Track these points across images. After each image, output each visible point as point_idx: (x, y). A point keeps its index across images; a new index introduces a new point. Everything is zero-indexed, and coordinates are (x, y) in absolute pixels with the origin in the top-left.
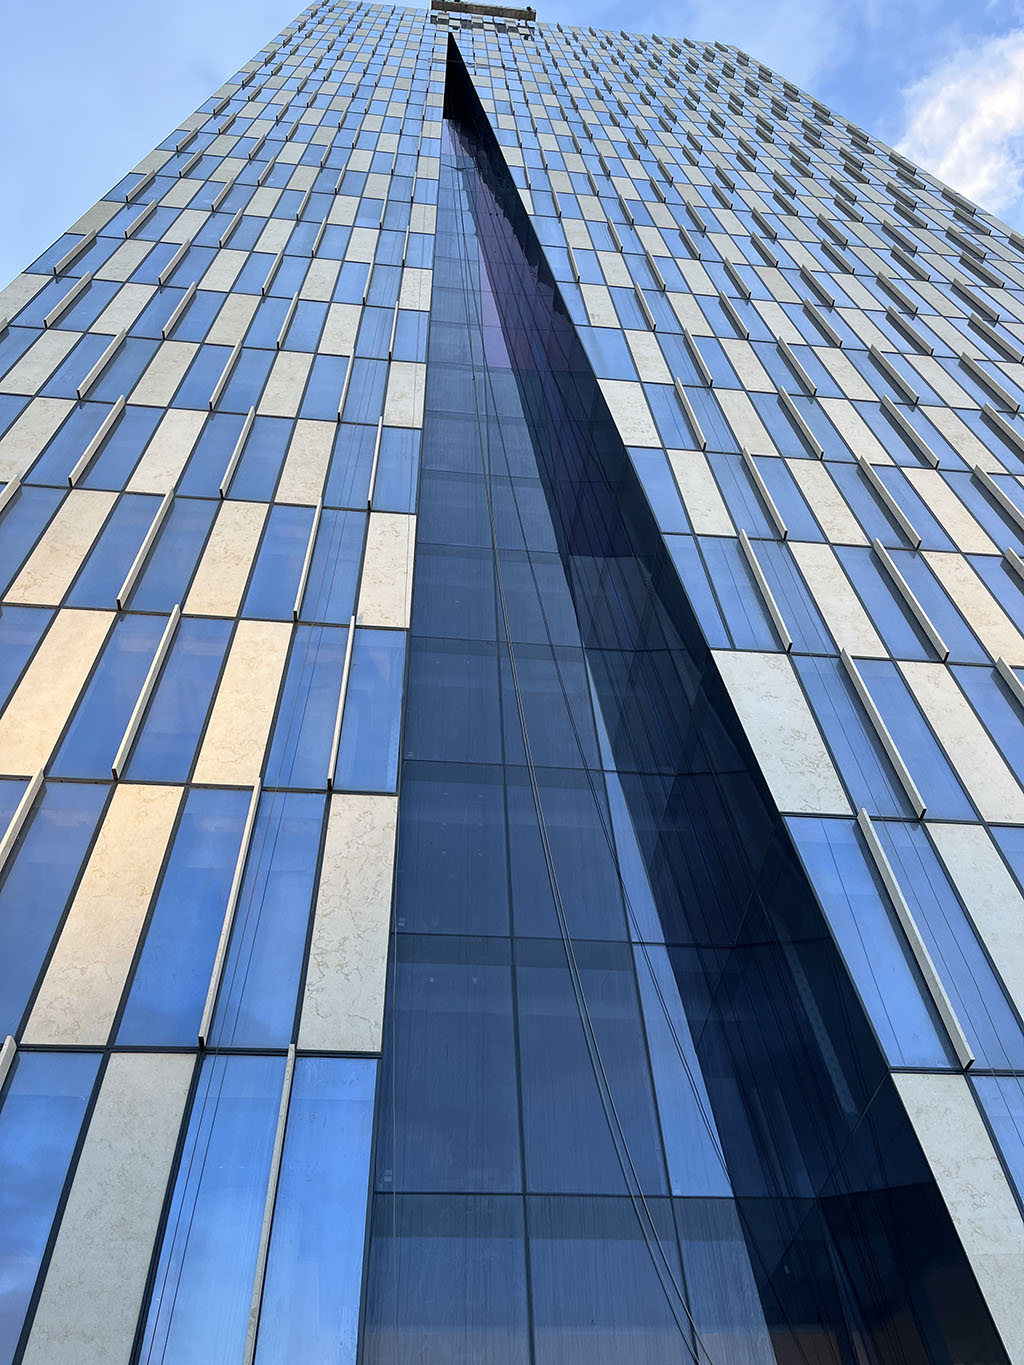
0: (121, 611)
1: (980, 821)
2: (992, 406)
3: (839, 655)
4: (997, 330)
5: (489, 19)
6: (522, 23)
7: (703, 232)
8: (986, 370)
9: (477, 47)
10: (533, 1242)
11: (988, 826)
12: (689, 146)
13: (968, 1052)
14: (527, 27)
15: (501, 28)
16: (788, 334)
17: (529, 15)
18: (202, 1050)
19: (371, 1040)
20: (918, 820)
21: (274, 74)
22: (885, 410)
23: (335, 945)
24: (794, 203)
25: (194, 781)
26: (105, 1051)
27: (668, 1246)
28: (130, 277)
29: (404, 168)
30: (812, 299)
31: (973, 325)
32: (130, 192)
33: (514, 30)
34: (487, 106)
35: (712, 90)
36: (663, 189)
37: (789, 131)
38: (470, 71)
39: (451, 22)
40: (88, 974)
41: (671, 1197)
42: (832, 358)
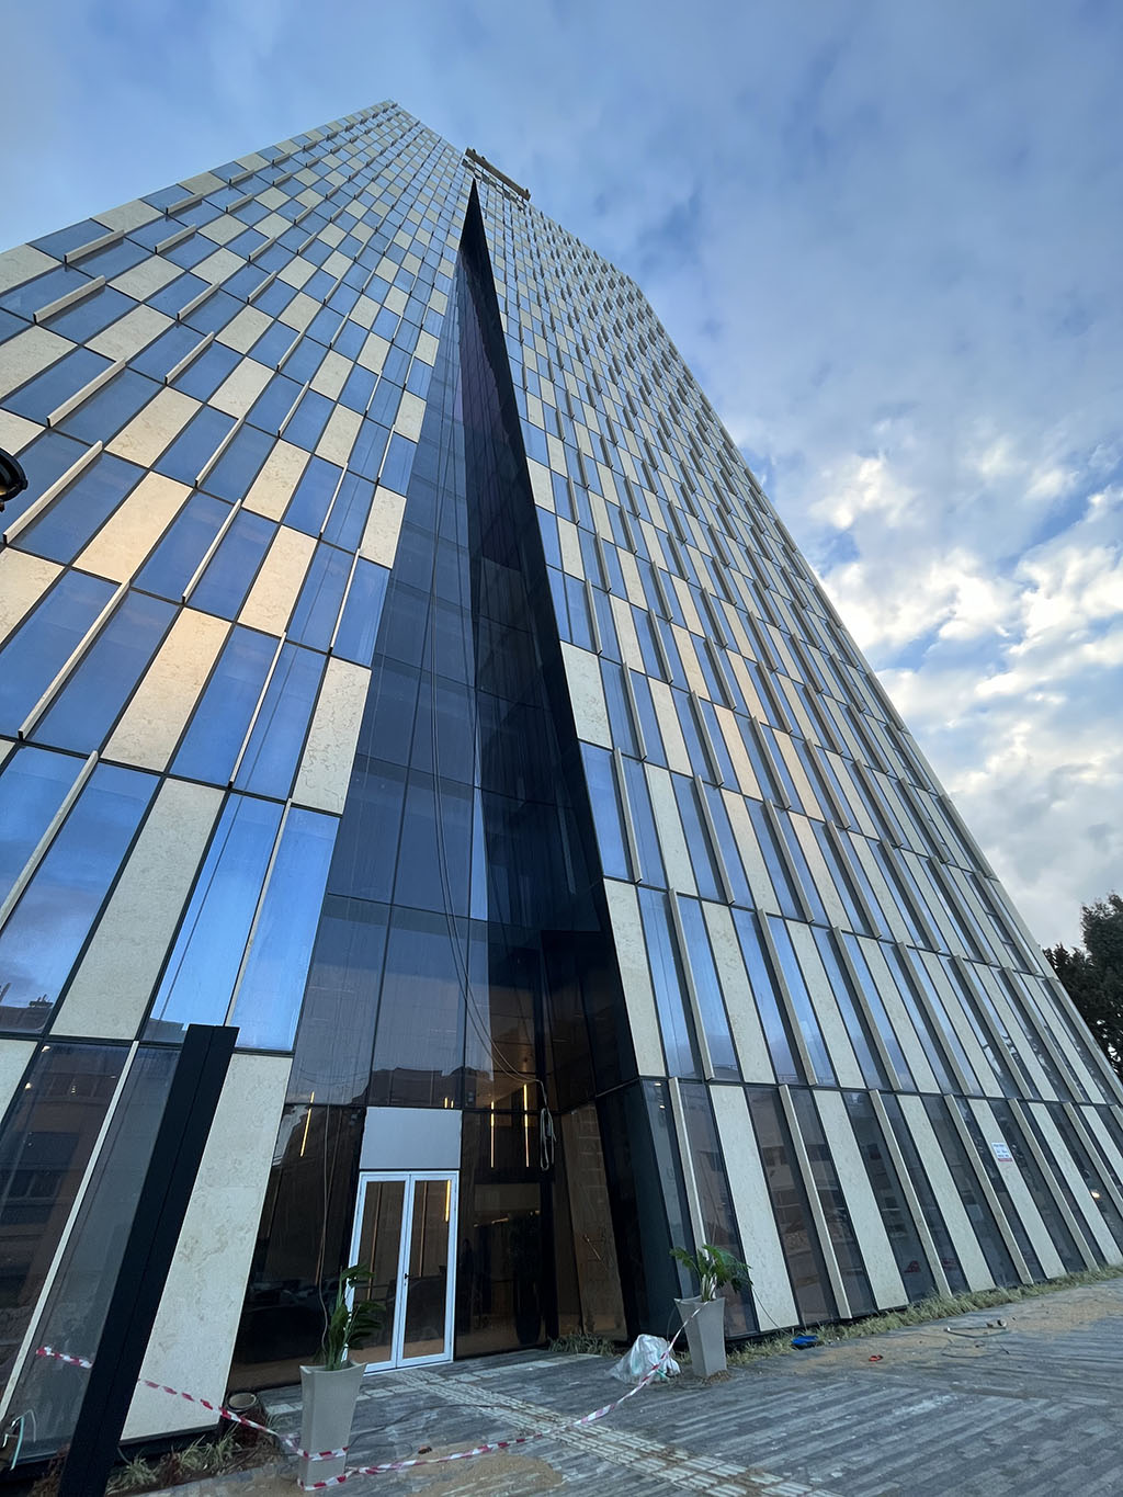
0: (196, 488)
1: (668, 769)
2: (674, 534)
3: (622, 665)
4: (692, 497)
5: (500, 183)
6: (520, 198)
7: (562, 368)
8: (679, 514)
9: (489, 199)
10: (392, 930)
11: (671, 771)
12: (573, 315)
13: (640, 875)
14: (522, 202)
15: (506, 194)
16: (586, 449)
17: (526, 195)
18: (230, 789)
19: (339, 807)
20: (641, 760)
21: (352, 142)
22: (621, 513)
23: (322, 747)
24: (618, 378)
25: (239, 621)
26: (164, 775)
27: (463, 942)
28: (228, 243)
29: (432, 260)
30: (607, 436)
31: (682, 488)
32: (234, 177)
33: (515, 200)
34: (490, 245)
35: (598, 290)
36: (548, 331)
37: (630, 337)
38: (483, 214)
39: (476, 172)
40: (153, 725)
41: (469, 918)
42: (604, 471)
